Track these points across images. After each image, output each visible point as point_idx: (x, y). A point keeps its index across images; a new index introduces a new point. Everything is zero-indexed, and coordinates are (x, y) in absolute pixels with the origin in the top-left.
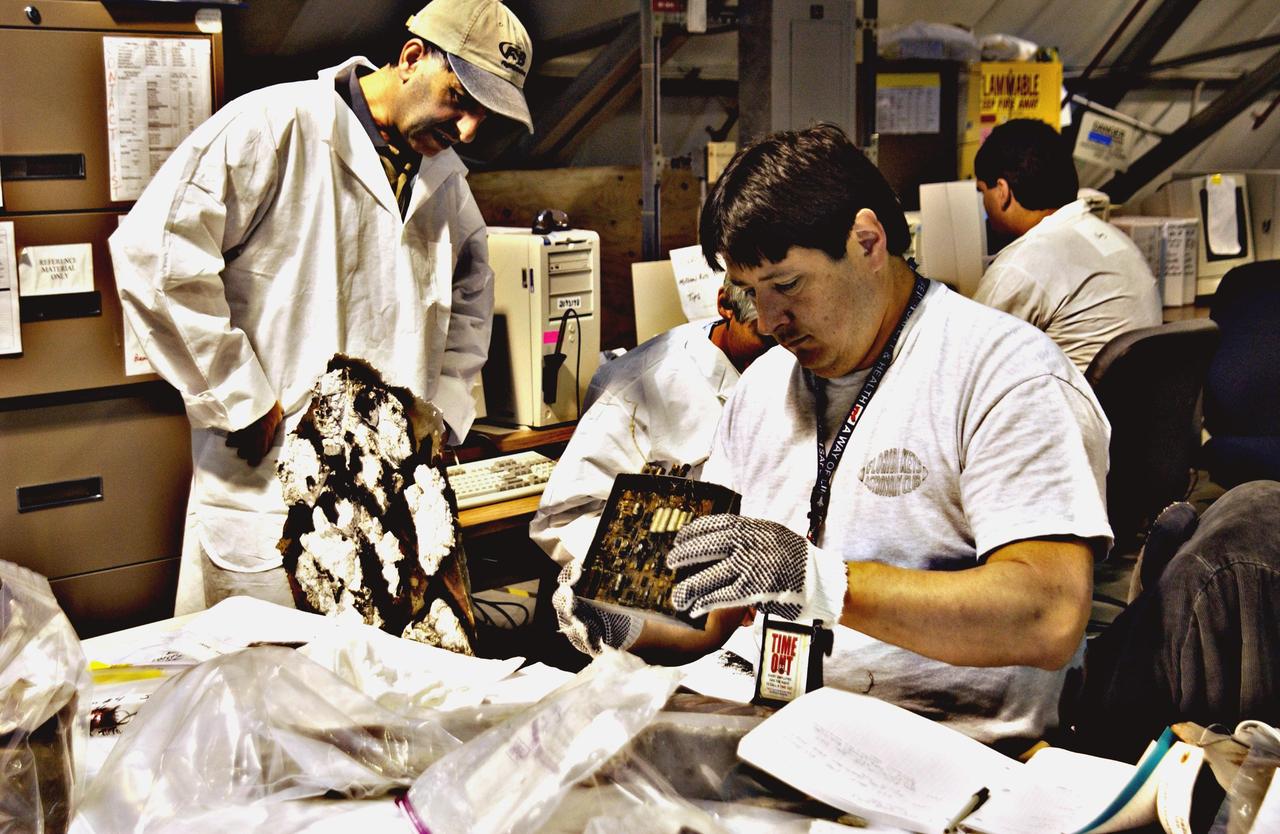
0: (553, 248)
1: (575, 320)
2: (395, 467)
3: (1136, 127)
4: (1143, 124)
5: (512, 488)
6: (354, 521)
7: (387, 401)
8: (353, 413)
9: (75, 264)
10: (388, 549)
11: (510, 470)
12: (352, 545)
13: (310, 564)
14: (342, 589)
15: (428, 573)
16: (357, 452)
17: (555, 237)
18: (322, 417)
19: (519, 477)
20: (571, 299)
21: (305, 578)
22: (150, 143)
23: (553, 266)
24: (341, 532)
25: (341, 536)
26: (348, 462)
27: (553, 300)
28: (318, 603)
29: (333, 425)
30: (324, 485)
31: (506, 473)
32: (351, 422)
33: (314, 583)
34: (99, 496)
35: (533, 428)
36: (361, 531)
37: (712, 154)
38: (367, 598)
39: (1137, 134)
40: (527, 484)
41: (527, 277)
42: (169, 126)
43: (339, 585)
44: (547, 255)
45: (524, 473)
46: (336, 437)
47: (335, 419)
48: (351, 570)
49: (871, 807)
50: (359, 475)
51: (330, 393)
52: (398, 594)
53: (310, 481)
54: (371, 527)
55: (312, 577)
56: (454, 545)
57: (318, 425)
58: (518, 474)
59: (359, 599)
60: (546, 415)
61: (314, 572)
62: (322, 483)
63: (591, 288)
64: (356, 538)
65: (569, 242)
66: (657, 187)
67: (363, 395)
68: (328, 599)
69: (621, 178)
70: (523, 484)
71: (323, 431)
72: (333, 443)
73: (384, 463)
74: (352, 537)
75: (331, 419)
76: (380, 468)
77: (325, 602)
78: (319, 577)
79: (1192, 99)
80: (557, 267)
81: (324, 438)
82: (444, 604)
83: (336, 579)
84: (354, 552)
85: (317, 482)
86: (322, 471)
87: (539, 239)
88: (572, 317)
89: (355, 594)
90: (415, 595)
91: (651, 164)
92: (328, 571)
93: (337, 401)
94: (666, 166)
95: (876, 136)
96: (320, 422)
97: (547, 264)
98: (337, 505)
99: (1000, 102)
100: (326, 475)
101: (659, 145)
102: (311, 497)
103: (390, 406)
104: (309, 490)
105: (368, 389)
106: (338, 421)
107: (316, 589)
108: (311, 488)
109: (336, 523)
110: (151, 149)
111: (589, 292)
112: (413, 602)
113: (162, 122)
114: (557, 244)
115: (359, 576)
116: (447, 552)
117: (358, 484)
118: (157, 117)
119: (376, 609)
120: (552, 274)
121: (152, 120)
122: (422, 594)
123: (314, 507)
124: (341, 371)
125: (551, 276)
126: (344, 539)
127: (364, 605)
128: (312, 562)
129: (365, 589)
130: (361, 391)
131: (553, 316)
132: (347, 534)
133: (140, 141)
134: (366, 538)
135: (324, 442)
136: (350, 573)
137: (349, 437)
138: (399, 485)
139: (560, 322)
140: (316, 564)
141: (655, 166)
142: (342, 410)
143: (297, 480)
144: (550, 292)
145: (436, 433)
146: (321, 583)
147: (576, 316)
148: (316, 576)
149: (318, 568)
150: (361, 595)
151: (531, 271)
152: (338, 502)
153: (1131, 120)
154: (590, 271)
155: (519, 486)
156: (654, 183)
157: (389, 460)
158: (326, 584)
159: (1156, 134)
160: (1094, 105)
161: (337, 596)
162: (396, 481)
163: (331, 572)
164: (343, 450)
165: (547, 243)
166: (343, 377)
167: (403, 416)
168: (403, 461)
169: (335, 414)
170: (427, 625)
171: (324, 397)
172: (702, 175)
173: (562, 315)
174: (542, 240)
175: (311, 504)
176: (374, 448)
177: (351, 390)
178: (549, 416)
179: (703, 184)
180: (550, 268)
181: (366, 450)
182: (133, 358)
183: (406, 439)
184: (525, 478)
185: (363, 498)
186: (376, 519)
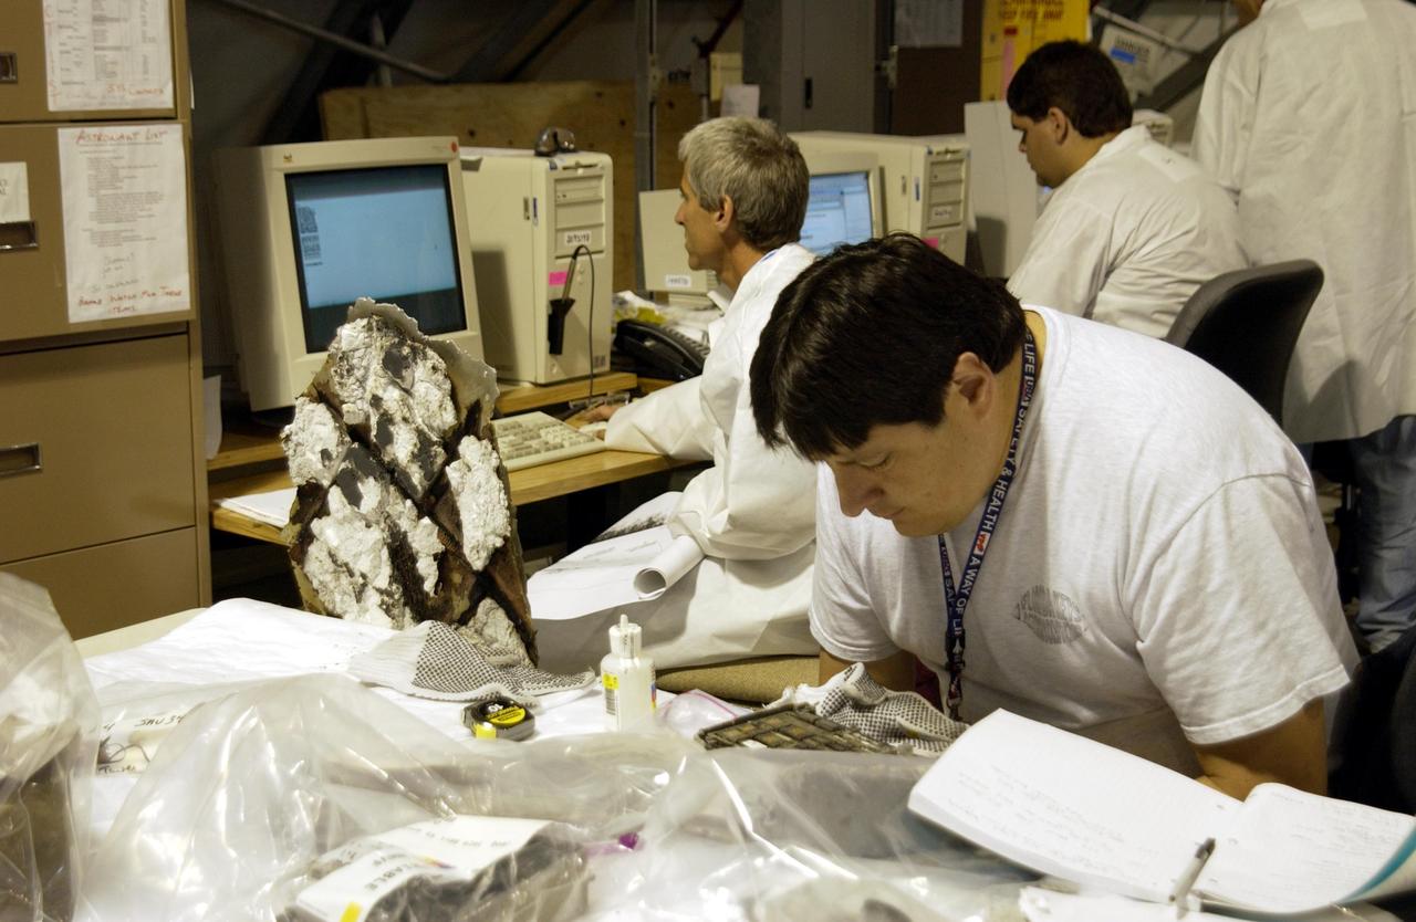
0: (560, 174)
1: (587, 258)
2: (435, 439)
3: (1162, 44)
4: (1170, 40)
5: (521, 456)
6: (381, 504)
7: (425, 357)
8: (381, 372)
9: (7, 188)
10: (424, 539)
11: (515, 435)
12: (377, 534)
13: (324, 555)
14: (364, 585)
15: (475, 568)
16: (386, 420)
17: (562, 160)
18: (342, 377)
19: (527, 443)
20: (582, 233)
21: (317, 572)
22: (95, 41)
23: (559, 194)
24: (364, 517)
25: (364, 523)
26: (374, 433)
27: (559, 235)
28: (334, 602)
29: (354, 387)
30: (344, 460)
31: (512, 438)
32: (377, 382)
33: (328, 578)
34: (37, 467)
35: (536, 385)
36: (389, 516)
37: (715, 67)
38: (396, 597)
39: (1163, 50)
40: (537, 452)
41: (530, 207)
42: (117, 20)
43: (361, 581)
44: (552, 182)
45: (532, 438)
46: (359, 402)
47: (358, 380)
48: (376, 563)
49: (1079, 868)
50: (388, 448)
51: (351, 348)
52: (436, 592)
53: (325, 454)
54: (404, 511)
55: (327, 571)
56: (509, 535)
57: (337, 387)
58: (526, 439)
59: (386, 599)
60: (551, 370)
61: (328, 564)
62: (341, 457)
63: (604, 220)
64: (383, 525)
65: (578, 166)
66: (652, 105)
67: (394, 351)
68: (346, 598)
69: (599, 95)
70: (532, 450)
71: (344, 394)
72: (355, 409)
73: (420, 433)
74: (378, 523)
75: (352, 380)
76: (415, 440)
77: (342, 600)
78: (335, 572)
79: (1222, 13)
80: (564, 196)
81: (344, 402)
82: (495, 605)
83: (357, 574)
84: (381, 542)
85: (334, 456)
86: (342, 443)
87: (543, 163)
88: (583, 254)
89: (381, 592)
90: (458, 595)
91: (645, 77)
92: (346, 565)
93: (361, 358)
94: (663, 80)
95: (895, 49)
96: (340, 383)
97: (552, 192)
98: (359, 485)
99: (1023, 13)
100: (346, 448)
101: (655, 56)
102: (326, 475)
103: (429, 364)
104: (324, 466)
105: (402, 343)
106: (362, 382)
107: (331, 586)
108: (327, 463)
109: (358, 507)
110: (96, 48)
111: (601, 225)
112: (455, 603)
113: (110, 16)
114: (565, 168)
115: (386, 570)
116: (499, 543)
117: (387, 459)
118: (102, 10)
119: (407, 610)
120: (559, 204)
121: (98, 13)
122: (466, 592)
123: (330, 486)
124: (365, 321)
125: (558, 206)
126: (368, 526)
127: (393, 605)
128: (325, 553)
129: (394, 587)
130: (393, 345)
131: (560, 253)
132: (373, 519)
133: (83, 38)
134: (396, 525)
135: (345, 407)
136: (375, 567)
137: (376, 401)
138: (440, 460)
139: (569, 260)
140: (332, 556)
141: (650, 80)
142: (367, 369)
143: (309, 455)
144: (556, 225)
145: (487, 397)
146: (338, 579)
147: (589, 253)
148: (331, 570)
149: (335, 562)
150: (390, 594)
151: (535, 200)
152: (362, 482)
153: (1156, 35)
154: (601, 201)
155: (529, 454)
156: (649, 99)
157: (426, 430)
158: (345, 579)
159: (1184, 51)
160: (1117, 18)
161: (359, 595)
162: (436, 456)
163: (351, 565)
164: (368, 418)
165: (553, 167)
166: (369, 328)
167: (446, 376)
168: (445, 432)
169: (359, 373)
170: (473, 629)
171: (343, 353)
172: (704, 91)
173: (572, 252)
174: (548, 164)
175: (326, 483)
176: (408, 415)
177: (378, 344)
178: (555, 371)
179: (705, 102)
180: (556, 197)
181: (398, 418)
182: (77, 301)
183: (449, 405)
184: (534, 444)
185: (392, 476)
186: (409, 503)
